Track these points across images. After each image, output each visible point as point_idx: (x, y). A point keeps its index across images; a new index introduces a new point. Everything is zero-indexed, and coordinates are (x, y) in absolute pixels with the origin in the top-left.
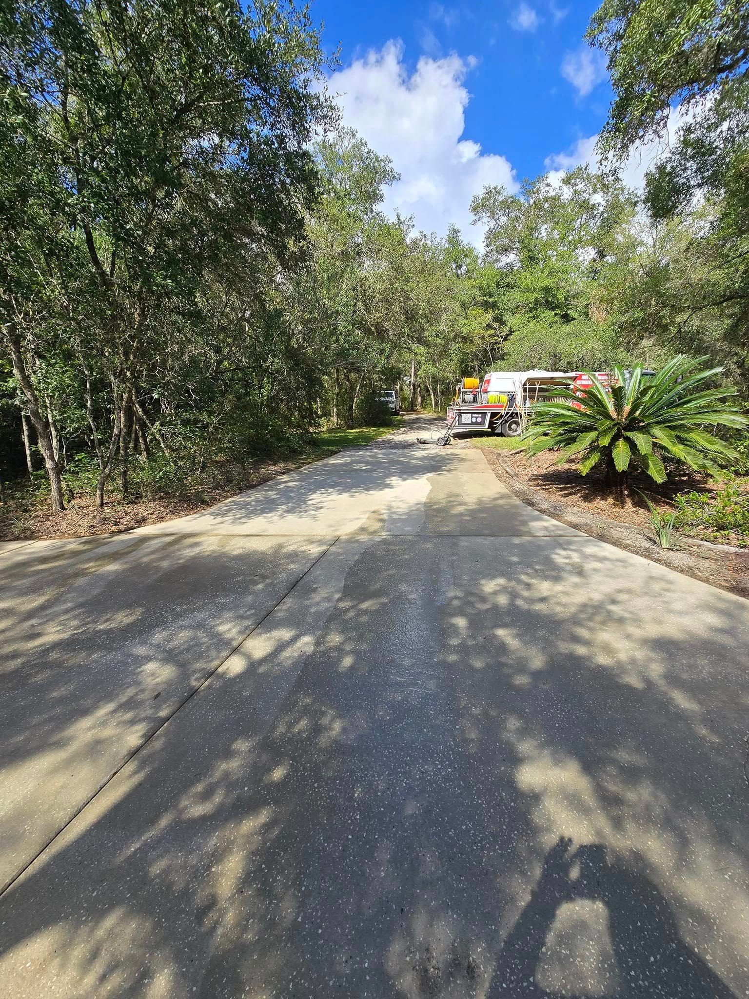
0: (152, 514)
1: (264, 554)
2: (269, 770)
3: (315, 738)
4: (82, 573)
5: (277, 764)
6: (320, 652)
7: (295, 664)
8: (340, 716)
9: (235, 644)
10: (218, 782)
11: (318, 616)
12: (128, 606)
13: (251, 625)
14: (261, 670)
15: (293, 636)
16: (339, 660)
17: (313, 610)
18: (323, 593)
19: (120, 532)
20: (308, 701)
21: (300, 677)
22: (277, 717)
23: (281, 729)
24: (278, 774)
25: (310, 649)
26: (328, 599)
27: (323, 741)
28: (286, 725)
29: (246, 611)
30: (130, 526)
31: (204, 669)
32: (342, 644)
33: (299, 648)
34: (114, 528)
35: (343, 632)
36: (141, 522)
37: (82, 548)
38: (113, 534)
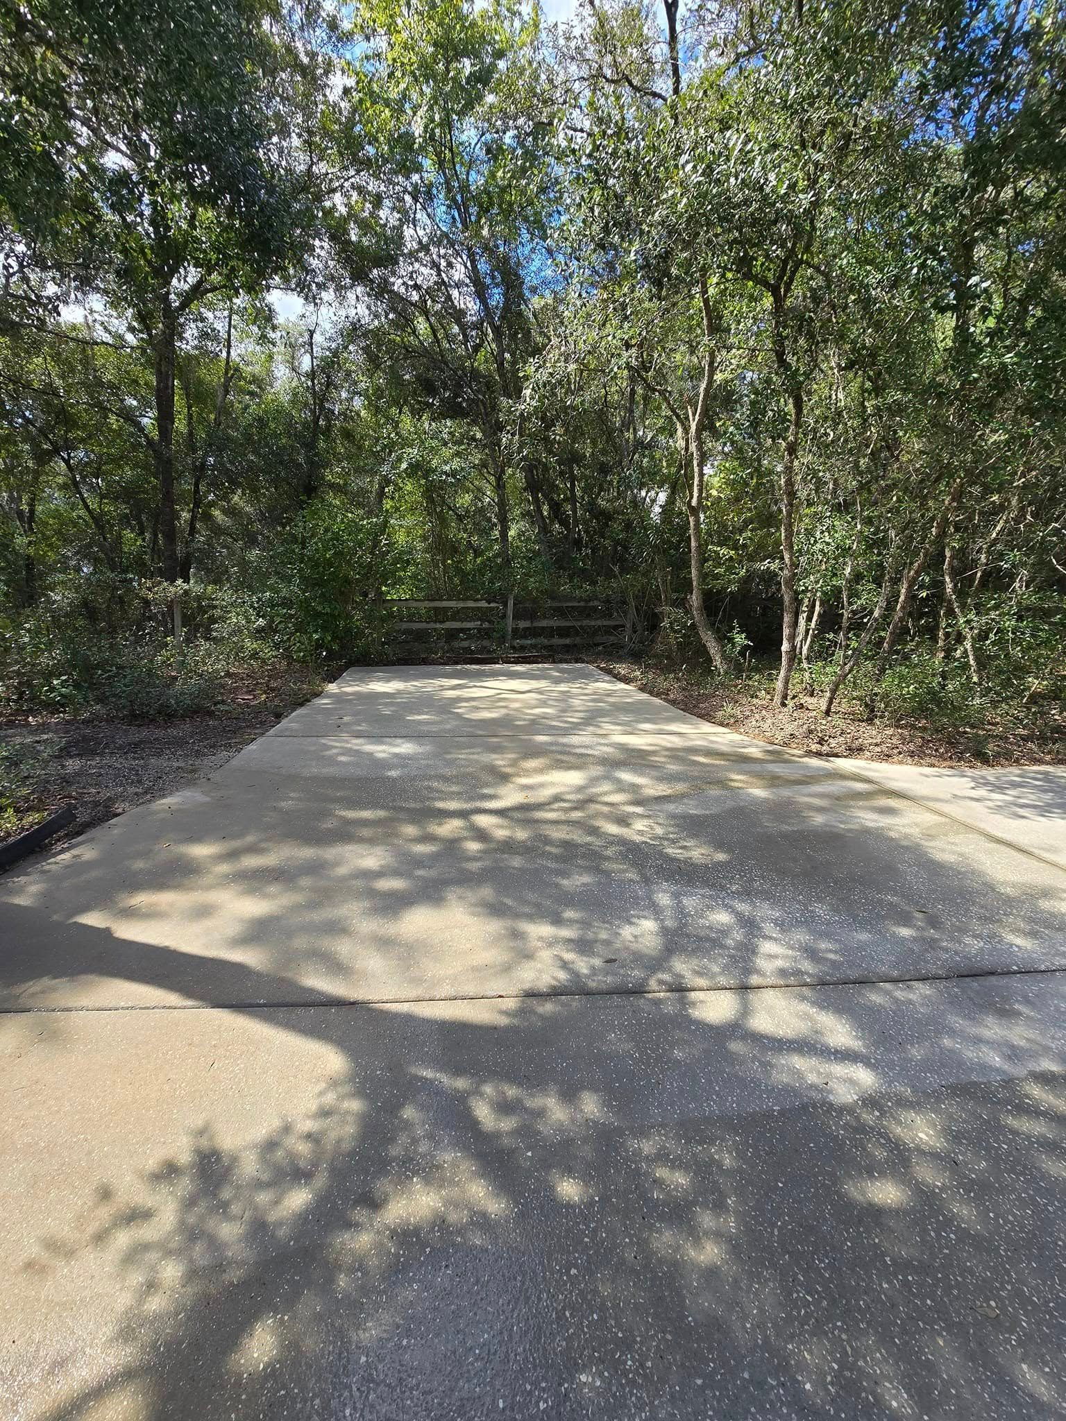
0: (876, 745)
1: (990, 887)
2: (569, 1171)
3: (661, 1218)
4: (722, 783)
5: (586, 1178)
6: (857, 1118)
7: (789, 1091)
8: (735, 1248)
9: (755, 980)
10: (526, 1109)
11: (949, 1060)
12: (719, 845)
13: (810, 975)
14: (735, 1046)
15: (847, 1050)
16: (871, 1170)
17: (947, 1042)
18: (1019, 1034)
19: (819, 754)
20: (728, 1162)
21: (768, 1115)
22: (663, 1125)
23: (648, 1147)
24: (569, 1189)
25: (844, 1095)
26: (1014, 1053)
27: (664, 1239)
28: (659, 1150)
29: (831, 951)
30: (836, 751)
31: (683, 977)
32: (921, 1152)
33: (829, 1075)
34: (815, 747)
35: (956, 1137)
36: (854, 750)
37: (760, 755)
38: (810, 753)
